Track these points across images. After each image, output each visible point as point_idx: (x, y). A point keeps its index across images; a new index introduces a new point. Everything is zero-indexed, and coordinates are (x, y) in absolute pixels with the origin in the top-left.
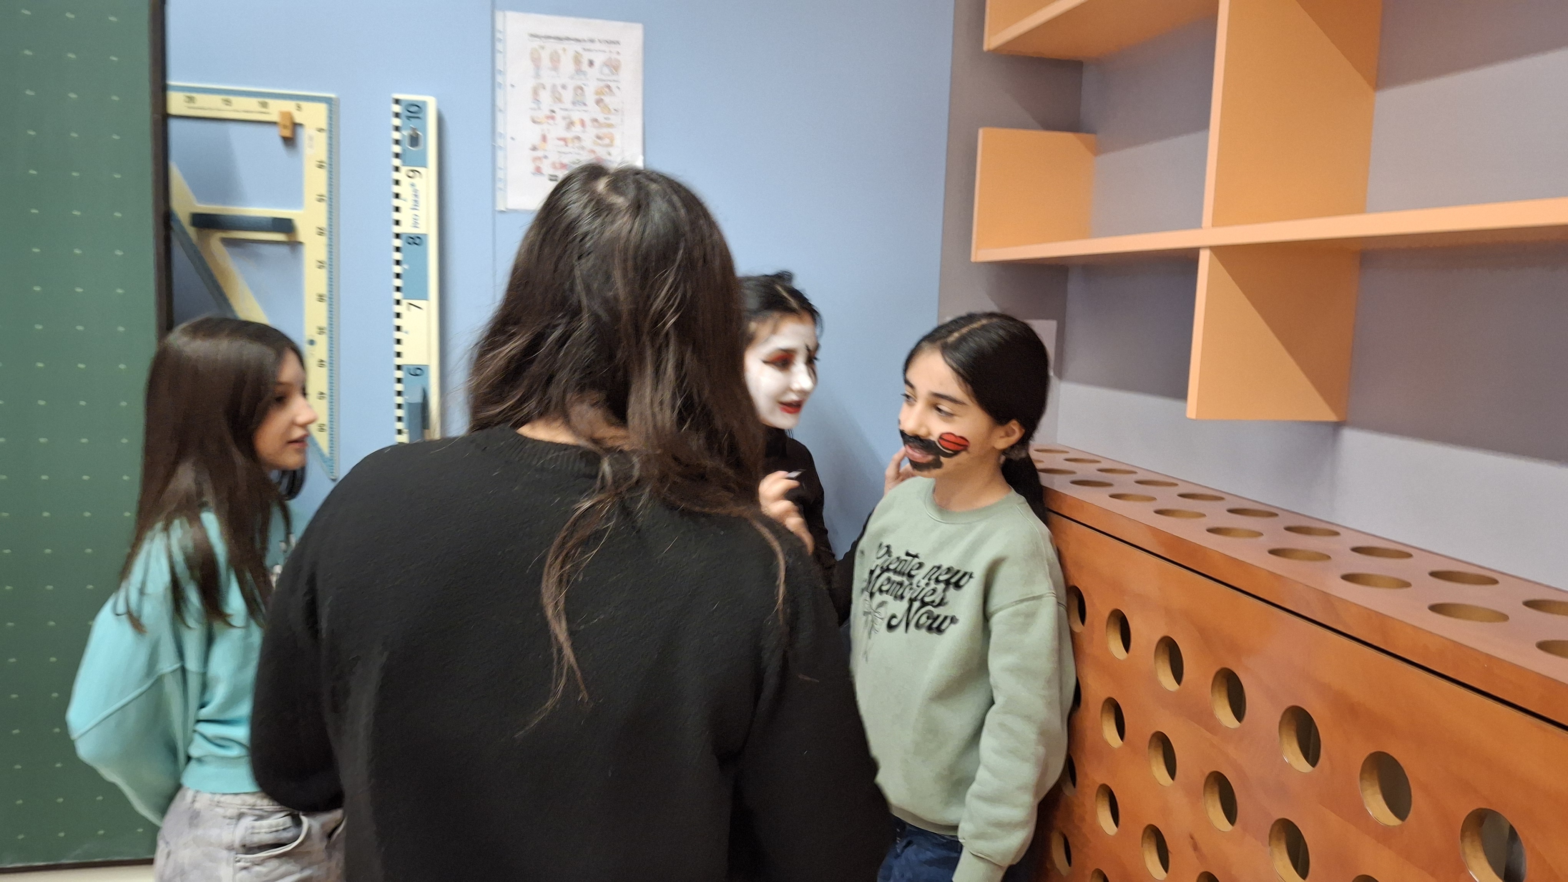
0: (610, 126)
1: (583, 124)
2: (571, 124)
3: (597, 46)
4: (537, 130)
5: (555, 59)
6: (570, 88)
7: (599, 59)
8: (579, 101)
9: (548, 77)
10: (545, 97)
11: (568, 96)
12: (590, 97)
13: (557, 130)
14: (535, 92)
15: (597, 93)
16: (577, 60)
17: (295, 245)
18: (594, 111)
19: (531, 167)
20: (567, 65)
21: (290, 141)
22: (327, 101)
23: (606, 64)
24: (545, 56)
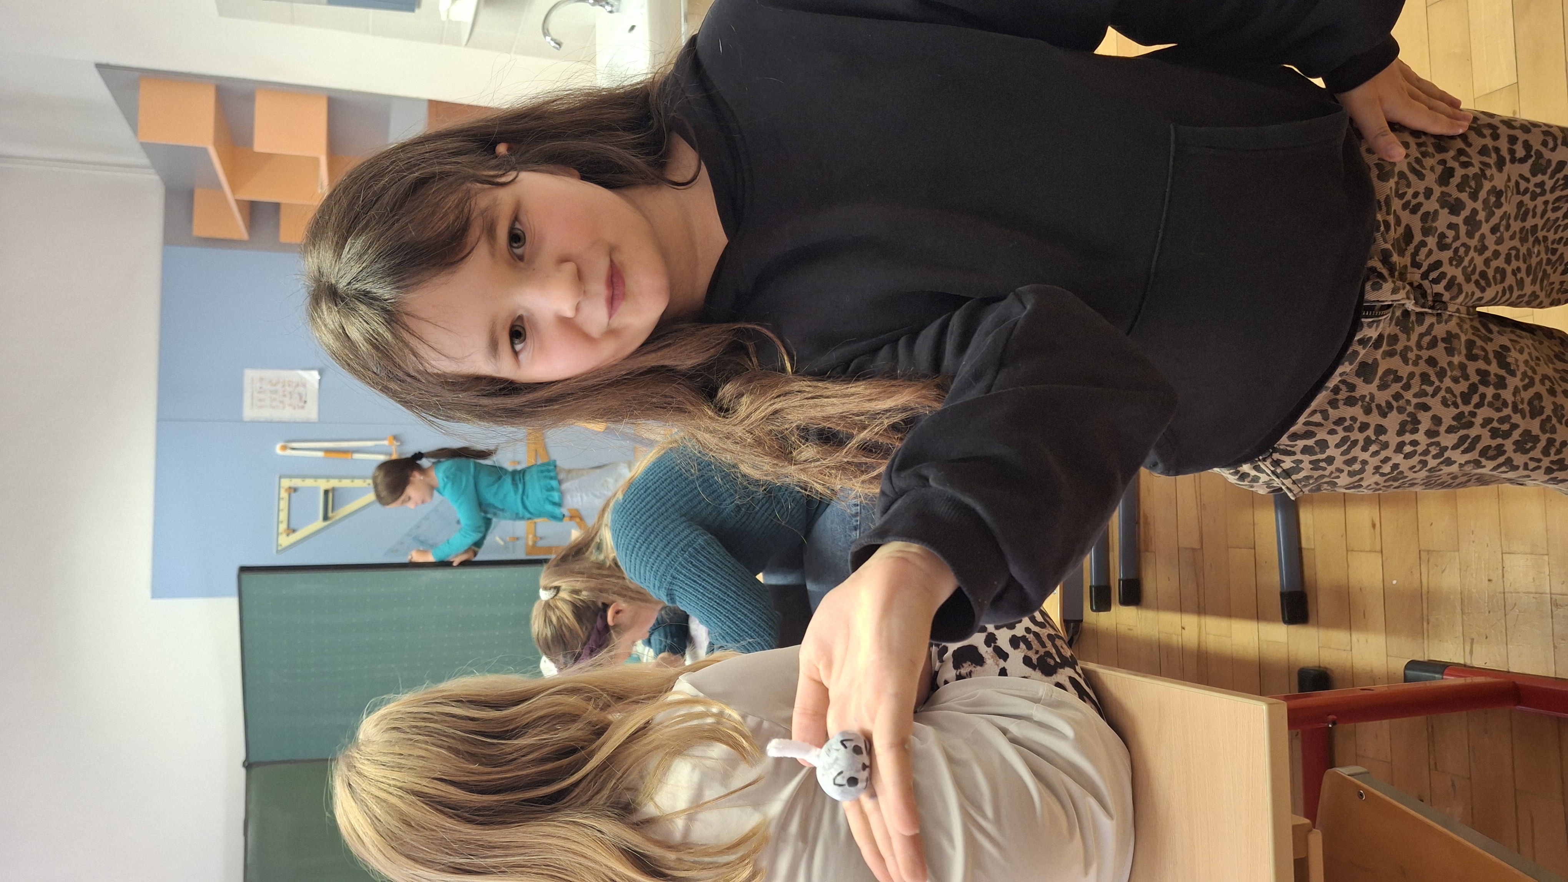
0: (285, 381)
1: (284, 391)
2: (284, 395)
3: (254, 385)
4: (287, 406)
5: (260, 400)
6: (271, 395)
7: (259, 385)
8: (275, 392)
9: (267, 403)
10: (274, 404)
12: (274, 388)
13: (287, 400)
15: (272, 386)
16: (259, 392)
17: (334, 489)
18: (279, 387)
19: (302, 409)
20: (262, 396)
21: (295, 490)
22: (280, 477)
23: (261, 383)
24: (259, 403)
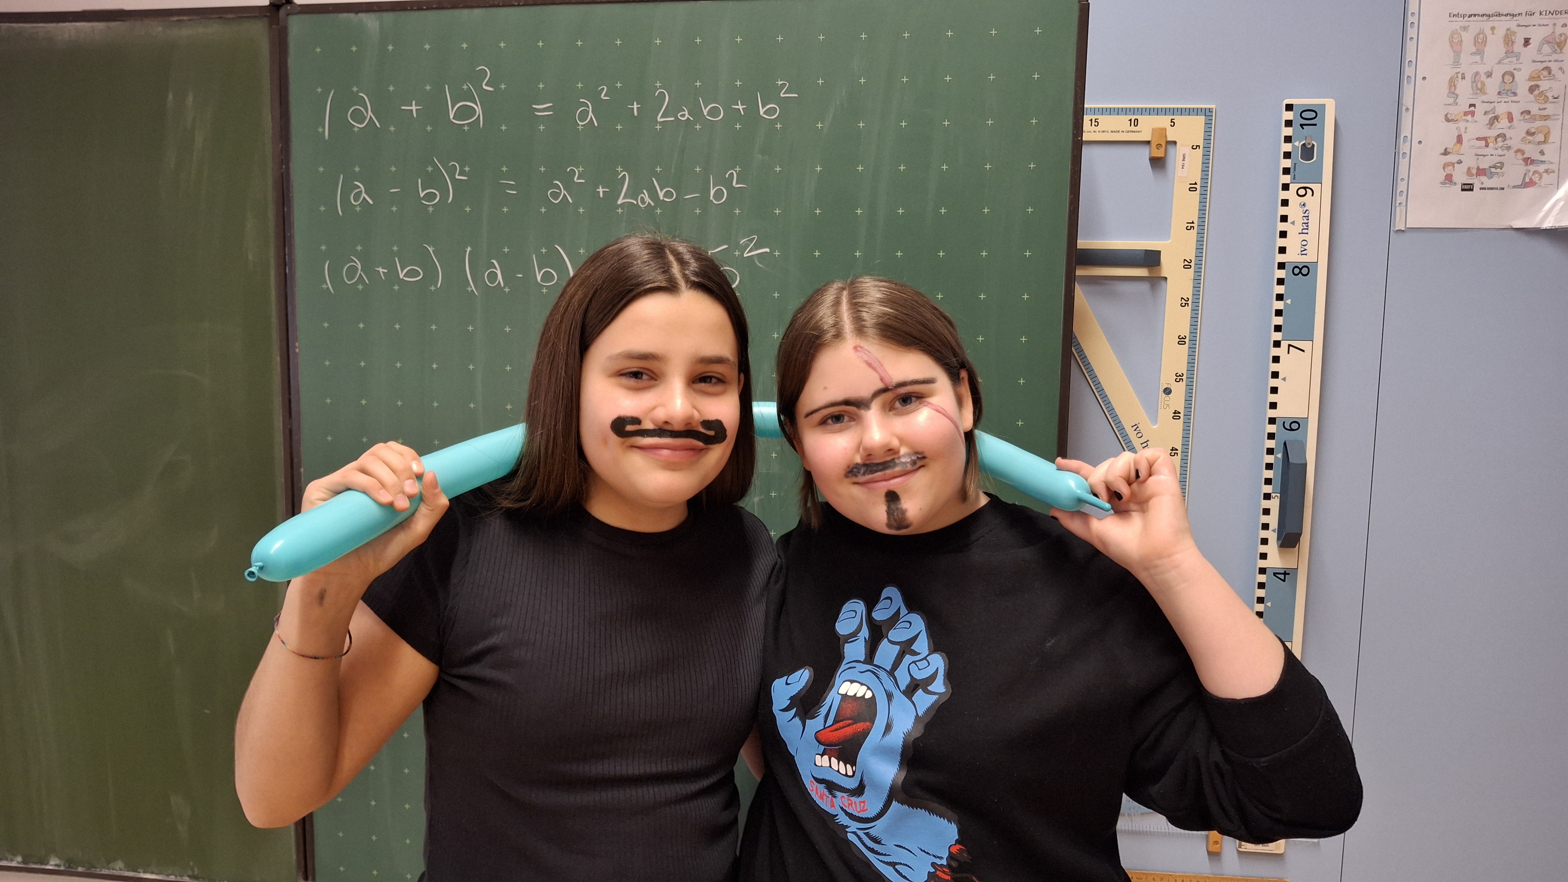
5: (1480, 42)
10: (1464, 88)
11: (1493, 85)
12: (1522, 84)
13: (1477, 127)
14: (1452, 84)
16: (1509, 40)
17: (1157, 280)
18: (1525, 100)
20: (1495, 47)
21: (1158, 163)
22: (1207, 113)
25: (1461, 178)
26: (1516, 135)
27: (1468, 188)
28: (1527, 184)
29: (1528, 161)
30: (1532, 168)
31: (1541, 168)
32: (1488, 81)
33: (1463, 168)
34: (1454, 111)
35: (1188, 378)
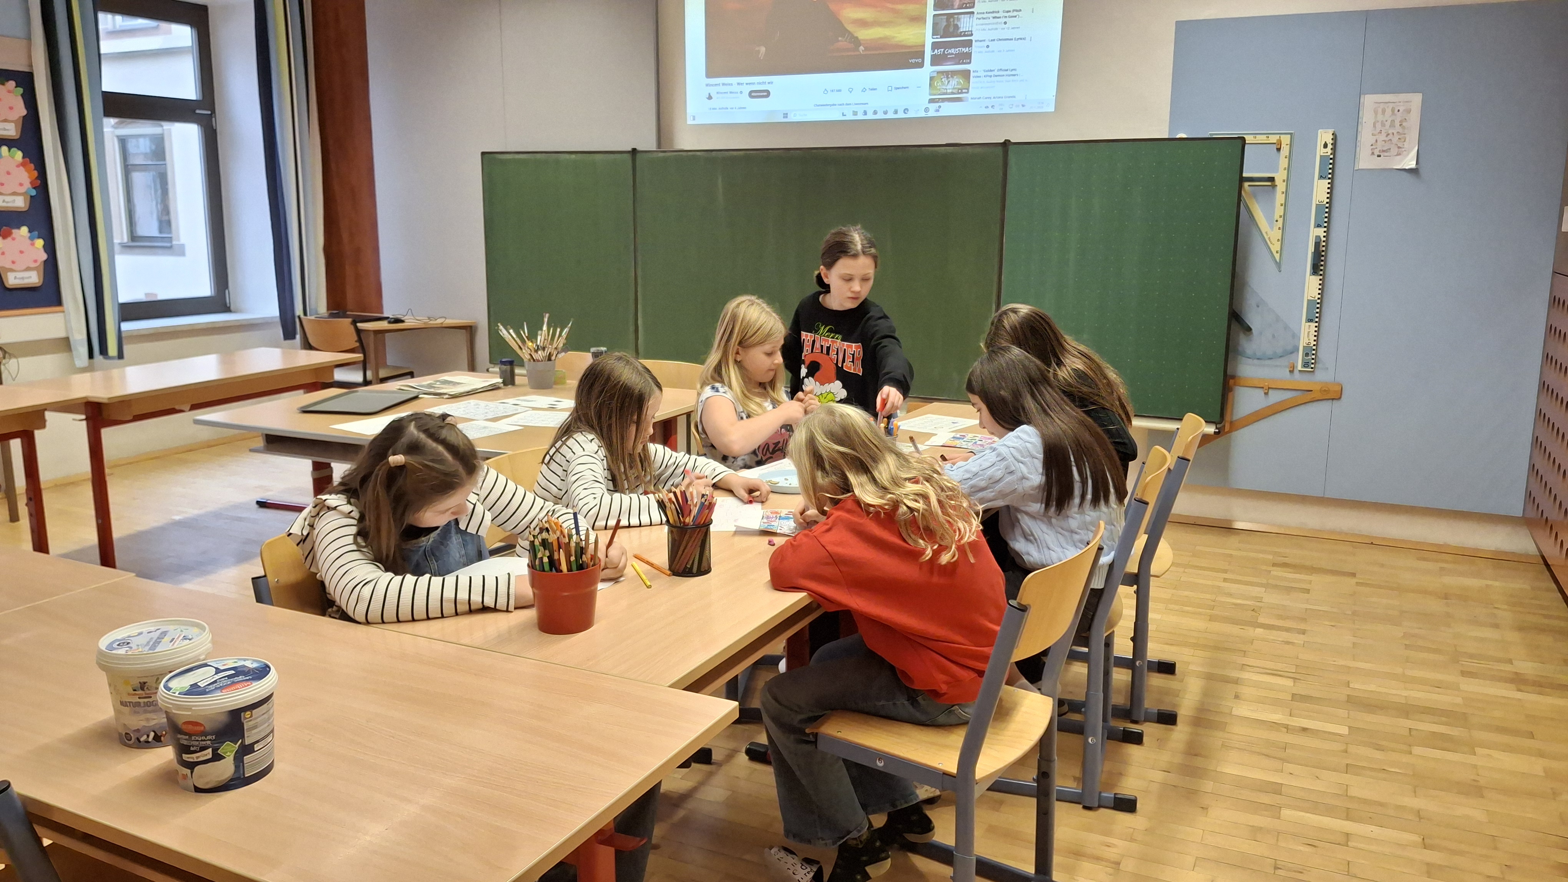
0: (1405, 134)
1: (1393, 134)
2: (1388, 134)
3: (1401, 104)
4: (1375, 138)
5: (1384, 112)
6: (1389, 121)
7: (1401, 109)
9: (1380, 117)
10: (1379, 126)
11: (1388, 124)
12: (1397, 124)
13: (1383, 137)
14: (1374, 124)
15: (1400, 122)
16: (1393, 110)
17: (1274, 186)
18: (1398, 128)
19: (1371, 153)
20: (1389, 111)
21: (1279, 150)
22: (1291, 134)
23: (1404, 110)
24: (1380, 110)
25: (1377, 153)
26: (1395, 139)
27: (1379, 156)
28: (1399, 154)
29: (1399, 148)
30: (1400, 149)
31: (1403, 150)
32: (1386, 123)
33: (1378, 150)
34: (1375, 132)
35: (1284, 216)
